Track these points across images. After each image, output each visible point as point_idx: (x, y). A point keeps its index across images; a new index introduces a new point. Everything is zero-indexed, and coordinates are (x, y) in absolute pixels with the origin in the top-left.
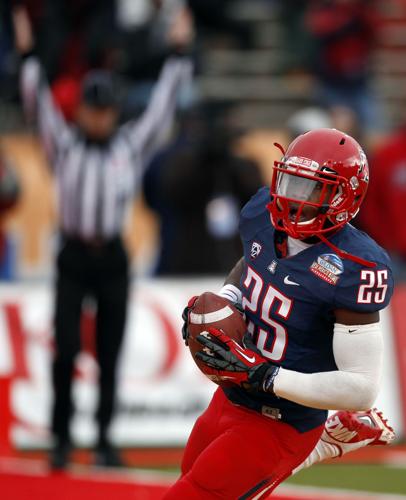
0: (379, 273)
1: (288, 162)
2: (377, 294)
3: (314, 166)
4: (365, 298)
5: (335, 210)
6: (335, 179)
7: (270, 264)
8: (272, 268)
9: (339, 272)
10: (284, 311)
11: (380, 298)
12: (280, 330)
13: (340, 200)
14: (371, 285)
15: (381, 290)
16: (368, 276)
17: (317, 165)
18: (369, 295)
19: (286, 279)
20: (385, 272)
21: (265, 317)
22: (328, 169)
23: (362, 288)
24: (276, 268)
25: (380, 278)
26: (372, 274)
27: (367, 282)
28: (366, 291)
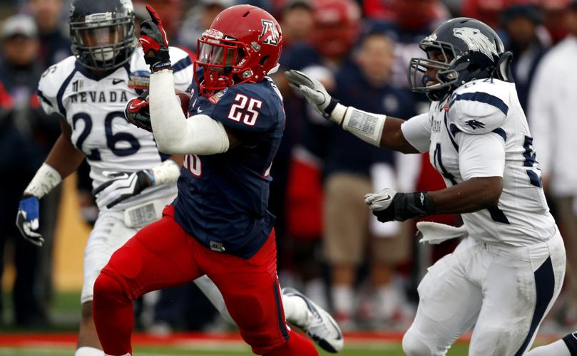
0: (253, 101)
2: (247, 117)
3: (220, 35)
4: (235, 116)
11: (250, 121)
13: (244, 61)
14: (242, 107)
15: (251, 114)
16: (241, 99)
17: (222, 34)
18: (239, 115)
20: (259, 102)
22: (229, 37)
23: (234, 107)
25: (251, 105)
26: (245, 99)
27: (239, 103)
28: (237, 110)
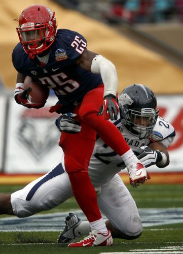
0: (76, 39)
1: (22, 27)
2: (82, 45)
3: (32, 24)
4: (81, 50)
5: (48, 38)
6: (43, 26)
7: (43, 71)
8: (46, 72)
9: (65, 53)
10: (64, 76)
11: (84, 45)
12: (70, 81)
13: (49, 32)
14: (78, 45)
15: (82, 43)
16: (74, 44)
17: (33, 23)
18: (81, 48)
19: (53, 70)
20: (76, 37)
21: (61, 84)
22: (38, 24)
23: (77, 50)
24: (47, 70)
25: (77, 40)
26: (74, 42)
27: (76, 46)
28: (79, 48)
